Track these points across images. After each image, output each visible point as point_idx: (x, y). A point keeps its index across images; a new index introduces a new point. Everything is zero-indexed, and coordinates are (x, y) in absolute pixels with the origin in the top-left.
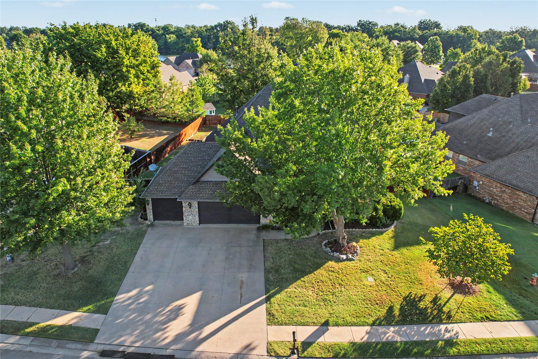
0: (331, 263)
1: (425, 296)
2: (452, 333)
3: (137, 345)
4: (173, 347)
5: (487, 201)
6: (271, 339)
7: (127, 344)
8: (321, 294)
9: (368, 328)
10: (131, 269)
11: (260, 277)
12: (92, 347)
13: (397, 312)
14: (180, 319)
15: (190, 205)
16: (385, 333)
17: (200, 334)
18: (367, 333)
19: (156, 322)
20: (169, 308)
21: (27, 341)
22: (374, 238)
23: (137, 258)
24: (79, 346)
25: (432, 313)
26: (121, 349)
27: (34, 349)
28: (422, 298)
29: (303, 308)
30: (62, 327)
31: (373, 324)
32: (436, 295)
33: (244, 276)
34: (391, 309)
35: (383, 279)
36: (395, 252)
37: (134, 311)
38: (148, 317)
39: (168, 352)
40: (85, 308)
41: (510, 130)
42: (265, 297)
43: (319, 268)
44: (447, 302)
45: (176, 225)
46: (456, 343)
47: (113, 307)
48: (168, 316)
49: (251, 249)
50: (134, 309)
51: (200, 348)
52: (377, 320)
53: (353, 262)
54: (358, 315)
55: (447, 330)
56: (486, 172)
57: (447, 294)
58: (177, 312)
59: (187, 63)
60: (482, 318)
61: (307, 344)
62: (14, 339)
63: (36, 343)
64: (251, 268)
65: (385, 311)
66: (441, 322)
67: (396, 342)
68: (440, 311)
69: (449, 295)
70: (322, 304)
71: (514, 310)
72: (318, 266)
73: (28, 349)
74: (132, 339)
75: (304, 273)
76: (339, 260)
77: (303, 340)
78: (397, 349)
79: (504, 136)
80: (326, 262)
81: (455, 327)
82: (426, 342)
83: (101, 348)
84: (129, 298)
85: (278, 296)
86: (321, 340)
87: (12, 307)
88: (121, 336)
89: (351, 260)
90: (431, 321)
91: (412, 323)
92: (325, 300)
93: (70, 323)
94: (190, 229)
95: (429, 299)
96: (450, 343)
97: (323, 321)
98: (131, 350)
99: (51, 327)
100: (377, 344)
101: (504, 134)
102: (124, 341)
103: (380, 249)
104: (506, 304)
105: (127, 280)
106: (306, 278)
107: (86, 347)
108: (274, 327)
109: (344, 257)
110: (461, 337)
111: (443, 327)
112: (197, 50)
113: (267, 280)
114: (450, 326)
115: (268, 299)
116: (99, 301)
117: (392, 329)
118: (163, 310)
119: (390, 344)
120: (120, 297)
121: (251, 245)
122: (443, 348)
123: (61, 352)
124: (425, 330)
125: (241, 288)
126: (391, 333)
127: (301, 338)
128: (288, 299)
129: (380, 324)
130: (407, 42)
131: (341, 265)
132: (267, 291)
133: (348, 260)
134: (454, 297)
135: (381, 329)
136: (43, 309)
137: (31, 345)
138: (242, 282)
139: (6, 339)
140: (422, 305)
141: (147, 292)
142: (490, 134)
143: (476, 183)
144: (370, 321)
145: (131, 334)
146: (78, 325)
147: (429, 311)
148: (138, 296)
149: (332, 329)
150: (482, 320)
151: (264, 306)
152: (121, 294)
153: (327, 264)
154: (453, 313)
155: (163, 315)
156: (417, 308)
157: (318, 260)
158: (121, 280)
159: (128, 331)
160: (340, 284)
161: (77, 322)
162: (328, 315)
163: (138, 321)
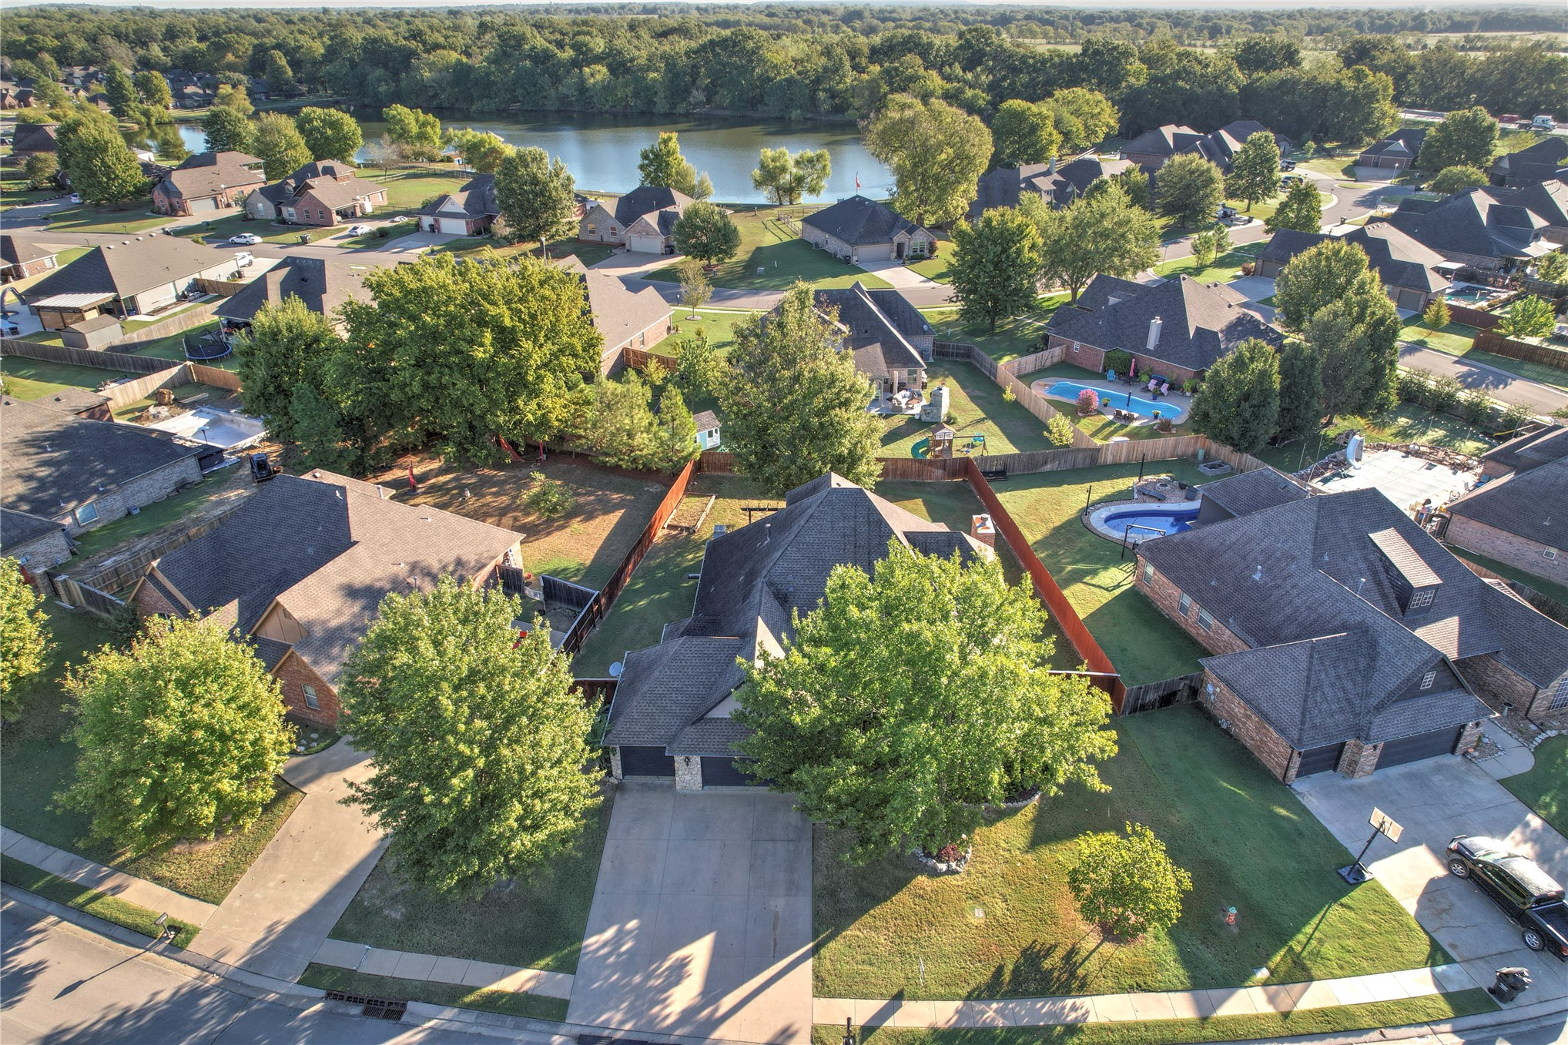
0: (922, 880)
1: (1056, 946)
2: (1080, 1013)
3: (628, 1027)
4: (678, 1032)
5: (1224, 726)
6: (818, 1020)
7: (613, 1026)
8: (898, 941)
9: (959, 1004)
10: (599, 887)
11: (804, 906)
12: (564, 1029)
13: (1007, 977)
14: (686, 982)
15: (687, 761)
16: (983, 1012)
17: (716, 1010)
18: (957, 1011)
19: (652, 988)
20: (667, 964)
21: (471, 1017)
22: (1000, 825)
23: (606, 864)
24: (545, 1027)
25: (1058, 979)
26: (606, 1033)
27: (485, 1031)
28: (1049, 951)
29: (868, 968)
30: (514, 996)
31: (968, 998)
32: (1074, 945)
33: (779, 904)
34: (1000, 970)
35: (999, 913)
36: (1029, 856)
37: (615, 967)
38: (637, 979)
39: (673, 1039)
40: (542, 963)
41: (1290, 576)
42: (811, 945)
43: (901, 889)
44: (1087, 958)
45: (662, 786)
46: (1081, 1030)
47: (583, 960)
48: (667, 978)
49: (791, 847)
50: (614, 964)
51: (716, 1035)
52: (973, 991)
53: (957, 876)
54: (949, 981)
55: (1074, 1008)
56: (1226, 674)
57: (1091, 943)
58: (678, 973)
59: (647, 224)
60: (1131, 987)
61: (868, 1030)
62: (449, 1013)
63: (482, 1020)
64: (792, 887)
65: (990, 974)
66: (1068, 994)
67: (996, 1028)
68: (1072, 975)
69: (1091, 946)
70: (897, 960)
71: (1182, 971)
72: (899, 885)
73: (473, 1030)
74: (619, 1016)
75: (877, 900)
76: (934, 873)
77: (862, 1023)
78: (994, 1039)
79: (1278, 587)
80: (913, 878)
81: (1086, 1002)
82: (1038, 1028)
83: (577, 1031)
84: (605, 944)
85: (832, 945)
86: (889, 1023)
87: (433, 958)
88: (602, 1013)
89: (954, 872)
90: (1053, 993)
91: (1026, 995)
92: (902, 953)
93: (525, 988)
94: (687, 797)
95: (1060, 952)
96: (1072, 1029)
97: (895, 991)
98: (619, 1035)
99: (500, 995)
100: (968, 1030)
101: (1279, 581)
102: (609, 1020)
103: (1005, 850)
104: (1175, 960)
105: (596, 911)
106: (876, 911)
107: (554, 1029)
108: (823, 1000)
109: (943, 867)
110: (1092, 1019)
111: (1069, 1002)
112: (668, 164)
113: (816, 914)
114: (1079, 1001)
115: (815, 951)
116: (560, 949)
117: (994, 1006)
118: (658, 968)
119: (987, 1031)
120: (593, 942)
121: (791, 837)
122: (1061, 1037)
123: (523, 1037)
124: (1043, 1007)
125: (775, 928)
126: (991, 1013)
127: (859, 1021)
128: (847, 951)
129: (978, 998)
130: (1190, 156)
131: (936, 883)
132: (815, 934)
133: (951, 872)
134: (1100, 949)
135: (978, 1006)
136: (480, 964)
137: (476, 1024)
138: (776, 916)
139: (440, 1012)
140: (1047, 964)
141: (631, 932)
142: (1257, 577)
143: (1210, 689)
144: (964, 993)
145: (616, 1008)
146: (537, 992)
147: (1056, 974)
148: (617, 941)
149: (908, 1006)
150: (1131, 989)
151: (810, 962)
152: (591, 936)
153: (914, 882)
154: (1090, 978)
155: (659, 976)
156: (1039, 970)
157: (900, 874)
158: (586, 907)
159: (612, 1004)
160: (930, 923)
161: (534, 988)
162: (903, 981)
163: (624, 986)
